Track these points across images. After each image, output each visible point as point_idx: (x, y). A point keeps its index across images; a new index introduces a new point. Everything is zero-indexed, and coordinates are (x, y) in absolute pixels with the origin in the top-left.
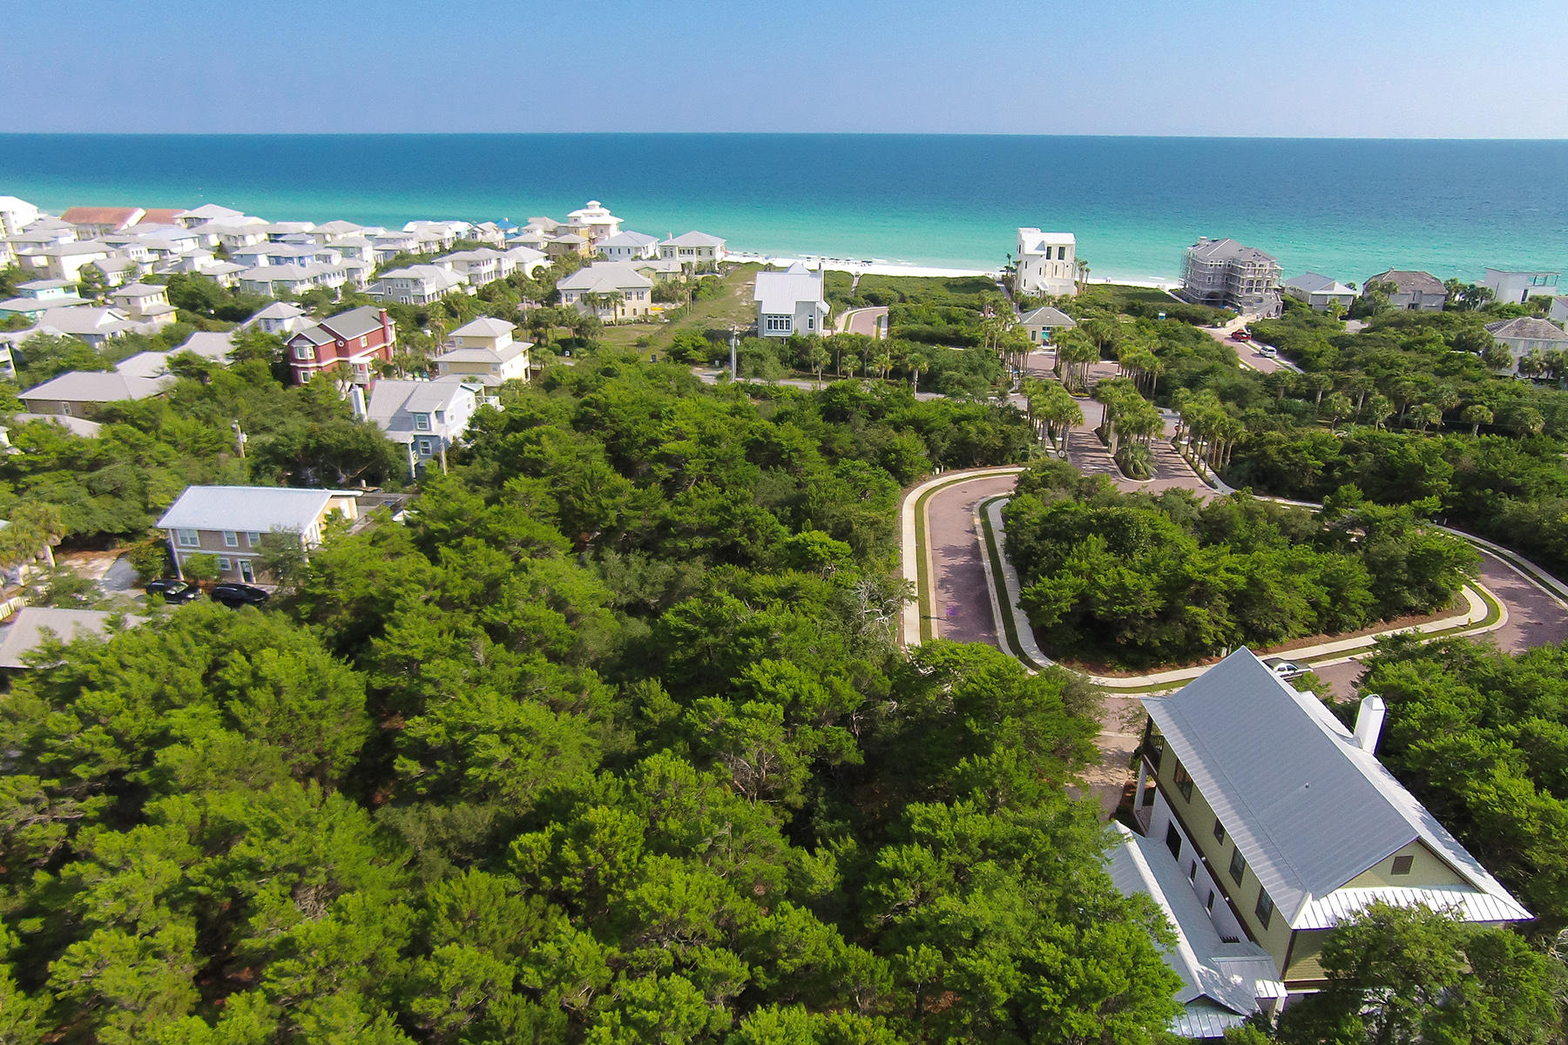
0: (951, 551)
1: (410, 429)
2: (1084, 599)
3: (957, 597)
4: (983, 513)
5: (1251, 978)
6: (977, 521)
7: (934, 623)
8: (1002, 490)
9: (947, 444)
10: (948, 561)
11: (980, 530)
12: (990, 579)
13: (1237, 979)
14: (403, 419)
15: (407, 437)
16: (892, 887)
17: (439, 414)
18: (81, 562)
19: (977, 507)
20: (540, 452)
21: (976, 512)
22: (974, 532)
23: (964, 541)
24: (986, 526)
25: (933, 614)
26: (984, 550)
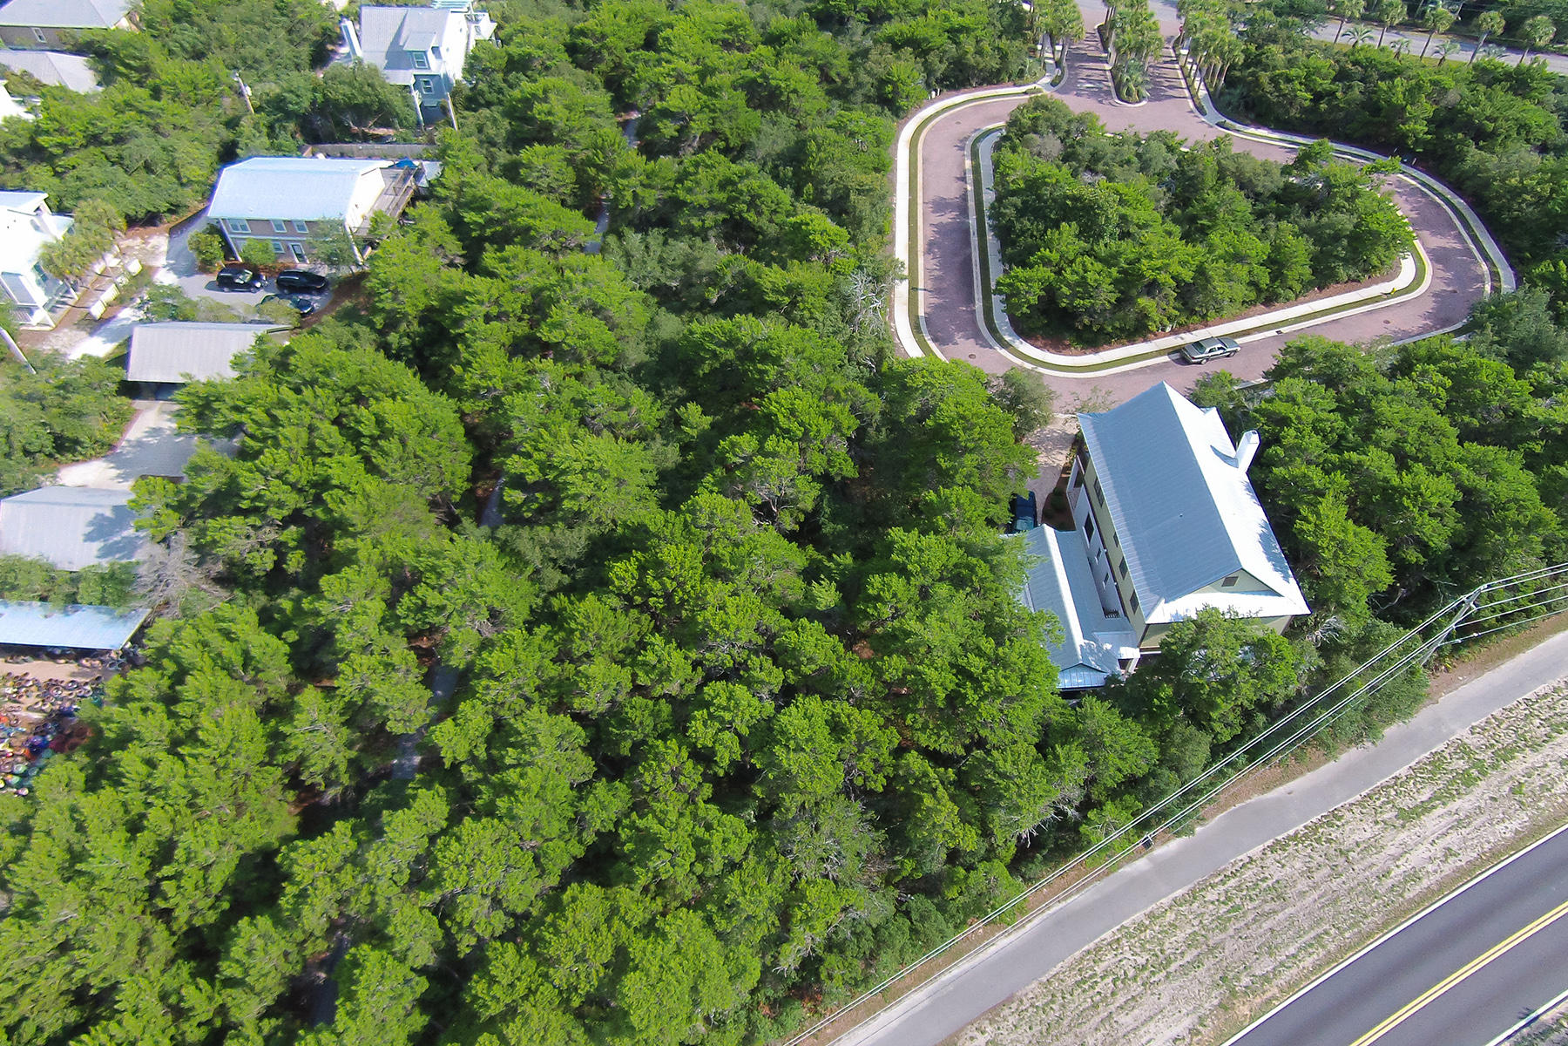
0: (940, 206)
1: (408, 67)
2: (1051, 292)
3: (942, 266)
4: (975, 155)
5: (1117, 646)
6: (968, 164)
7: (921, 294)
8: (995, 119)
9: (943, 66)
10: (937, 219)
11: (970, 177)
12: (974, 240)
13: (1108, 646)
14: (398, 56)
15: (406, 77)
16: (875, 608)
17: (435, 50)
18: (139, 241)
19: (969, 143)
20: (549, 113)
21: (967, 152)
22: (963, 179)
23: (951, 192)
24: (976, 169)
25: (921, 285)
26: (971, 204)
